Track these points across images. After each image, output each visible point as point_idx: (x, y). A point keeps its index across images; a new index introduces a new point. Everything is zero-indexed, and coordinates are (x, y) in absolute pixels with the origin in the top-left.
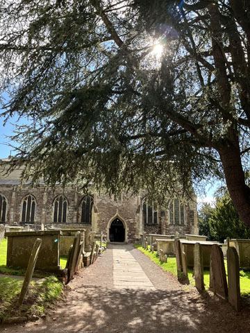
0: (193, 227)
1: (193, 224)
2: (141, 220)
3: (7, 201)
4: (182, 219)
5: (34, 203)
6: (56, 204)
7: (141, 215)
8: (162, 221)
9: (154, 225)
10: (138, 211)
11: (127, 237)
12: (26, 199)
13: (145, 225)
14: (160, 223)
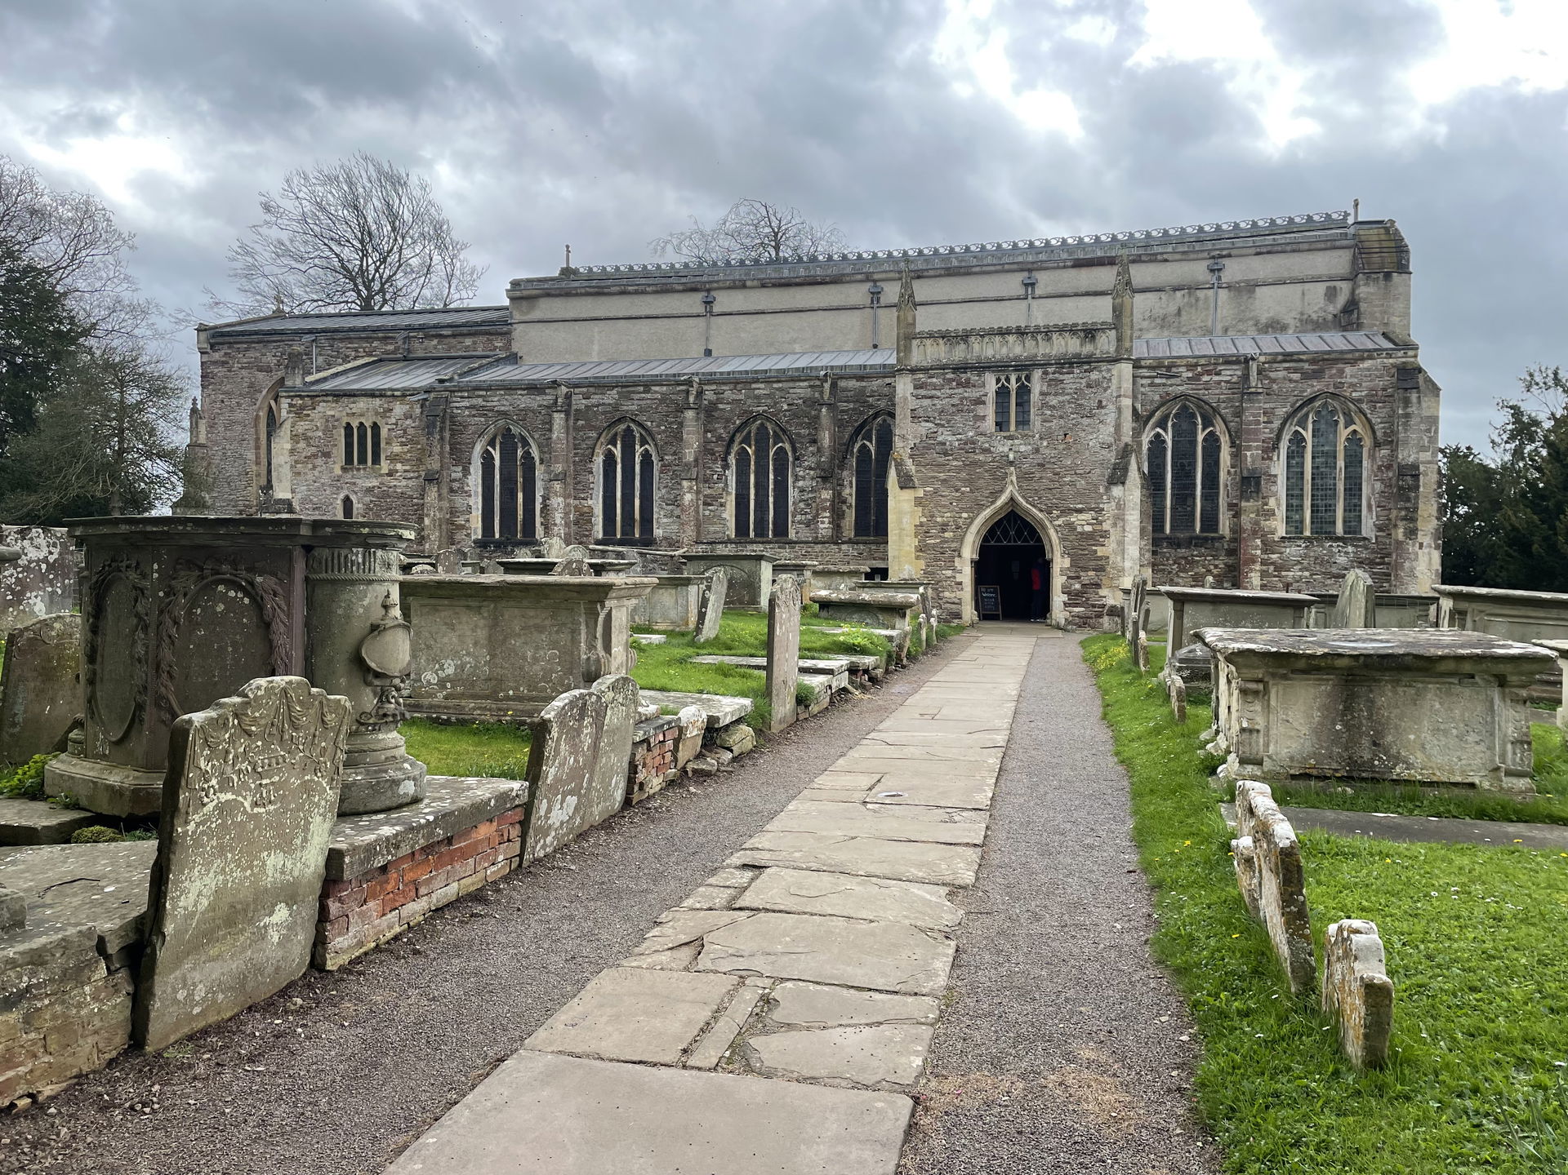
0: (1412, 548)
1: (1412, 533)
2: (1133, 518)
3: (535, 452)
4: (1353, 508)
5: (646, 456)
6: (743, 458)
7: (1132, 493)
8: (1246, 520)
9: (1200, 542)
10: (1118, 476)
11: (1058, 599)
12: (613, 442)
13: (1158, 540)
14: (1237, 530)
